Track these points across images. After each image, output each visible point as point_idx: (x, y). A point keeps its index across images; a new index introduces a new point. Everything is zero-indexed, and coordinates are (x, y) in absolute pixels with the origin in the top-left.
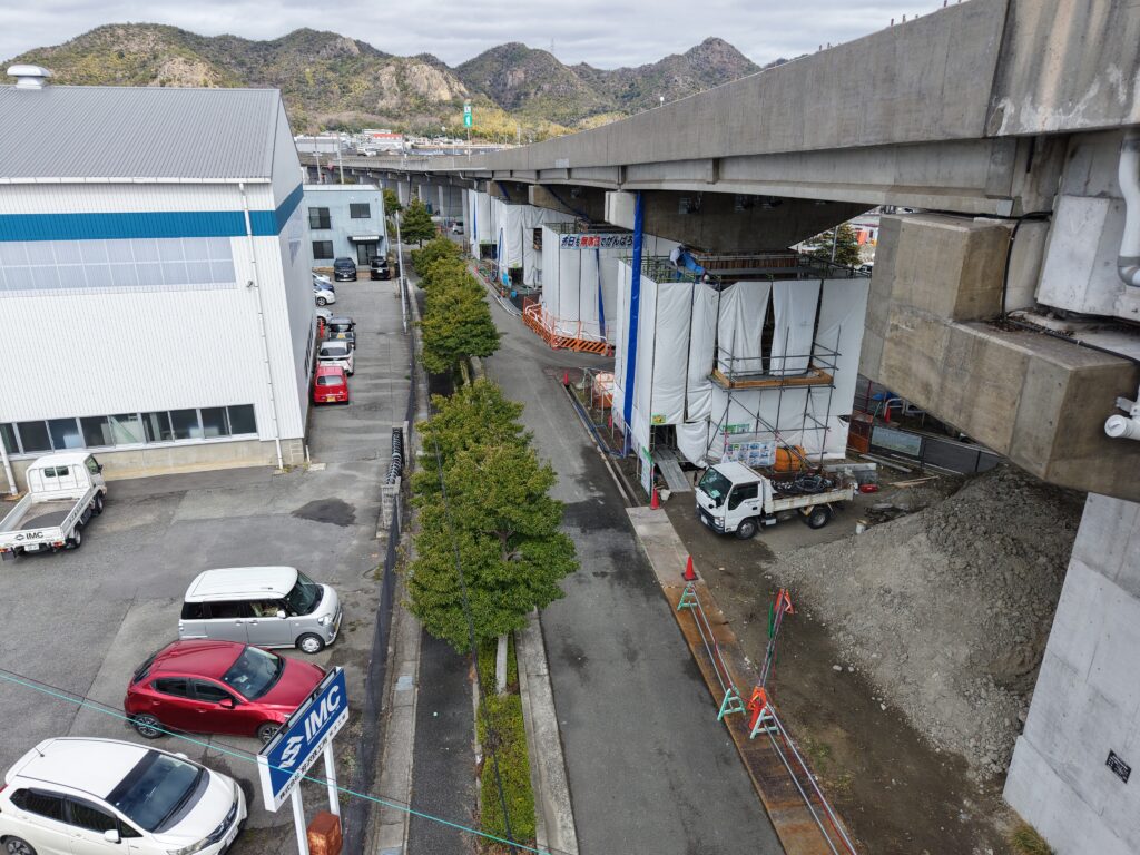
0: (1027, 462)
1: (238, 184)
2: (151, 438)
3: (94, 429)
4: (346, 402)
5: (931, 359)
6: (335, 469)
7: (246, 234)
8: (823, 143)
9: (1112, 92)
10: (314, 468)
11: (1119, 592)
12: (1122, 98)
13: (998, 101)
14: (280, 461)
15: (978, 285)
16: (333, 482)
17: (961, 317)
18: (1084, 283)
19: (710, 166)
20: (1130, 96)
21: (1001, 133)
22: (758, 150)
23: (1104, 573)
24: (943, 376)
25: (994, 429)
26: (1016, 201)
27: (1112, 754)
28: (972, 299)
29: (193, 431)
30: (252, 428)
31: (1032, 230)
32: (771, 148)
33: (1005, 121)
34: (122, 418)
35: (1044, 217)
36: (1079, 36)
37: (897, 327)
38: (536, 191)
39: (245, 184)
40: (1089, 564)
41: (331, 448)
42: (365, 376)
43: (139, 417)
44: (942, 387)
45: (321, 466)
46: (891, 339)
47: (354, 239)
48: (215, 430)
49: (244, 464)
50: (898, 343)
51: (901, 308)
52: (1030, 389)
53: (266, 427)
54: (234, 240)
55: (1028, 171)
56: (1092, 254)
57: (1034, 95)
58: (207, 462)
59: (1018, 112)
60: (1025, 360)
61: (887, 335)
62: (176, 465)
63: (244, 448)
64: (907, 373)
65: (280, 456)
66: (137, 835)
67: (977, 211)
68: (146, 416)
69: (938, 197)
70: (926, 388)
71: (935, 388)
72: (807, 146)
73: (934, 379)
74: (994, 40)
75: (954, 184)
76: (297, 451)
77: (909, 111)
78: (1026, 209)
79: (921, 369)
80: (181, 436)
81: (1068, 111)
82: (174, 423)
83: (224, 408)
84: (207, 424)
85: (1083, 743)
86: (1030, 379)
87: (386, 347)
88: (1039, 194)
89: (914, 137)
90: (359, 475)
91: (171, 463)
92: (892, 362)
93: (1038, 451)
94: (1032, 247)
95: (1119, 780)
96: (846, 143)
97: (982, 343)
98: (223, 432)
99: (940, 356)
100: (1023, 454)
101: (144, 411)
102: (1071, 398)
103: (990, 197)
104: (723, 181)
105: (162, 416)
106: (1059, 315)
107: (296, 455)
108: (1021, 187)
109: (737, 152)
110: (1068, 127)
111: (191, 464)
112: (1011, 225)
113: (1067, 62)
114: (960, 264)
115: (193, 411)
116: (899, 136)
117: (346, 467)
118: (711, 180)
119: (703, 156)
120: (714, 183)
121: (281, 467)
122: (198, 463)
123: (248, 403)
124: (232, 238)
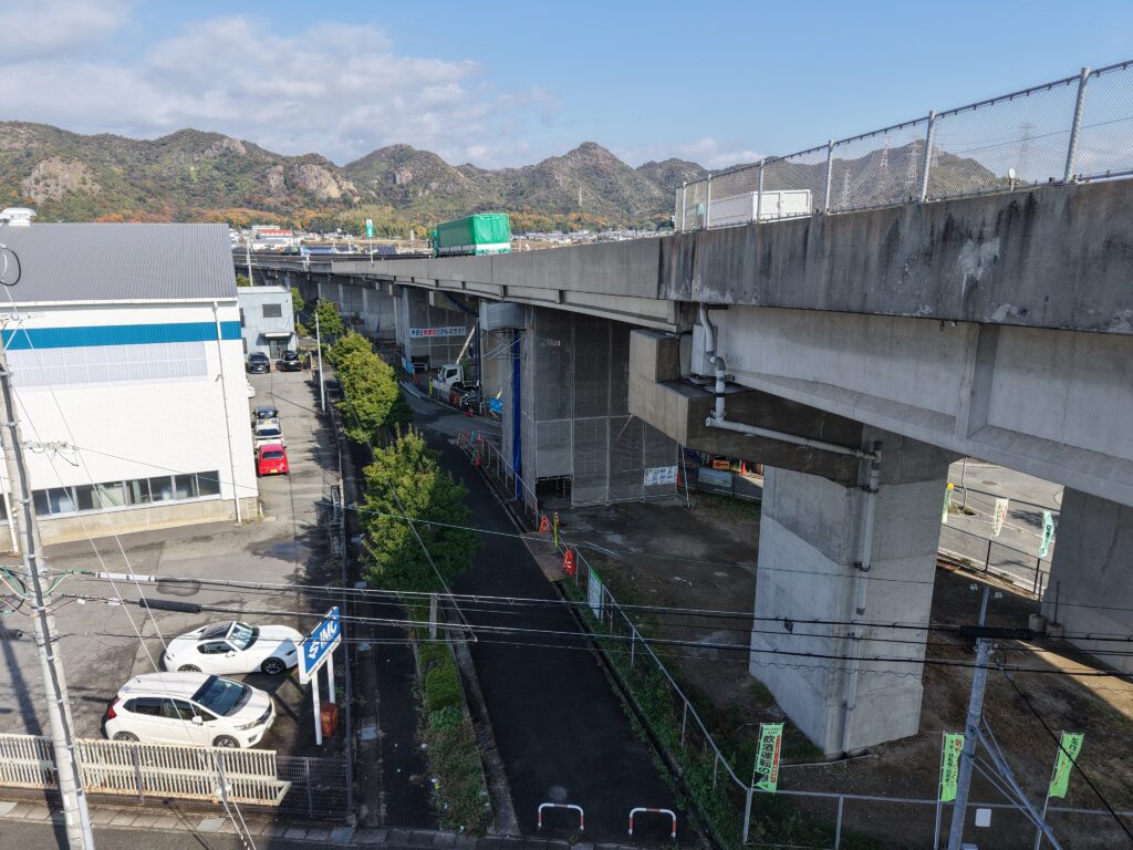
1: (213, 303)
2: (133, 501)
3: (85, 497)
4: (286, 473)
6: (285, 520)
7: (217, 339)
9: (687, 288)
10: (267, 519)
12: (689, 291)
14: (239, 516)
15: (667, 364)
17: (658, 381)
18: (704, 362)
19: (558, 293)
24: (656, 408)
25: (672, 429)
26: (679, 327)
28: (665, 371)
29: (168, 494)
31: (686, 339)
34: (109, 485)
35: (690, 333)
37: (640, 386)
39: (219, 303)
40: (767, 515)
41: (278, 506)
42: (295, 451)
43: (124, 484)
44: (656, 414)
45: (273, 519)
46: (638, 393)
47: (266, 335)
48: (184, 493)
49: (208, 520)
51: (641, 377)
53: (228, 489)
54: (208, 344)
55: (683, 315)
57: (670, 284)
58: (178, 519)
61: (636, 391)
62: (152, 523)
63: (209, 506)
64: (645, 409)
65: (239, 512)
66: (214, 718)
68: (129, 483)
69: (654, 322)
70: (652, 415)
73: (653, 410)
75: (659, 316)
76: (252, 508)
78: (682, 329)
80: (156, 499)
82: (153, 488)
83: (194, 475)
84: (179, 487)
88: (687, 323)
91: (148, 521)
93: (683, 436)
98: (190, 494)
99: (654, 401)
101: (129, 479)
103: (670, 324)
104: (565, 303)
105: (143, 483)
106: (701, 378)
107: (252, 512)
111: (166, 521)
112: (678, 336)
113: (676, 274)
115: (169, 478)
119: (554, 287)
120: (560, 304)
121: (240, 521)
122: (170, 520)
123: (214, 469)
124: (206, 342)
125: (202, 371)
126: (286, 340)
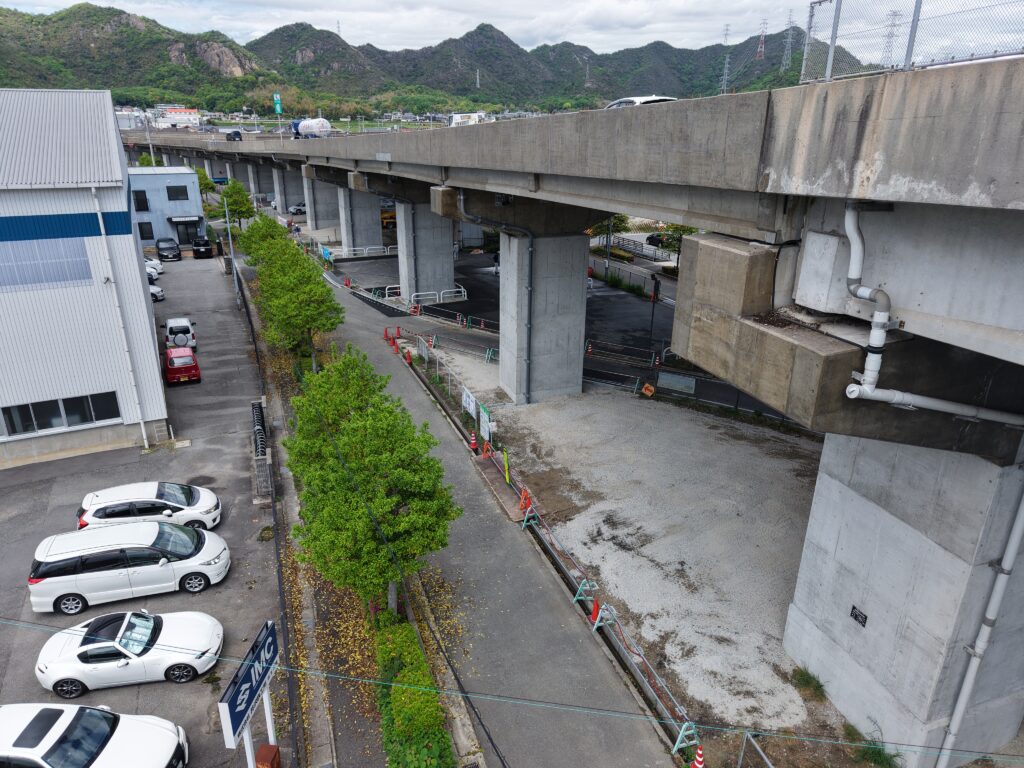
0: (798, 417)
1: (90, 188)
2: (14, 431)
4: (198, 381)
5: (727, 344)
6: (200, 445)
7: (100, 235)
8: (633, 176)
9: (840, 176)
10: (179, 445)
11: (851, 493)
12: (847, 181)
13: (765, 168)
14: (146, 442)
15: (756, 291)
16: (202, 457)
17: (745, 314)
18: (825, 292)
19: (532, 178)
20: (851, 180)
21: (768, 190)
22: (576, 172)
23: (840, 481)
24: (737, 356)
25: (775, 394)
26: (778, 234)
27: (854, 608)
28: (753, 301)
29: (55, 421)
30: (116, 413)
31: (790, 251)
32: (589, 173)
33: (770, 183)
35: (796, 243)
36: (817, 134)
37: (699, 319)
38: (355, 177)
39: (97, 189)
40: (831, 475)
41: (191, 425)
42: (210, 354)
44: (736, 364)
45: (187, 443)
46: (695, 328)
47: (174, 220)
48: (77, 418)
49: (109, 448)
50: (701, 331)
51: (703, 306)
52: (797, 368)
53: (130, 412)
54: (89, 241)
55: (785, 213)
56: (830, 273)
57: (789, 168)
58: (72, 448)
59: (779, 177)
60: (793, 348)
61: (693, 324)
62: (41, 454)
63: (109, 433)
64: (710, 353)
65: (145, 437)
67: (750, 237)
68: (6, 410)
69: (722, 224)
70: (725, 364)
71: (731, 364)
72: (620, 176)
73: (730, 358)
74: (759, 124)
75: (733, 216)
76: (160, 431)
77: (701, 165)
78: (785, 238)
79: (721, 351)
80: (42, 426)
81: (813, 183)
82: (36, 415)
83: (86, 397)
84: (69, 412)
85: (835, 603)
86: (797, 360)
87: (222, 326)
88: (792, 228)
89: (704, 183)
90: (226, 449)
91: (34, 452)
92: (697, 345)
93: (806, 410)
94: (790, 263)
95: (860, 626)
96: (653, 179)
97: (763, 334)
98: (86, 420)
99: (734, 342)
100: (797, 412)
101: (5, 405)
102: (825, 373)
103: (760, 229)
104: (544, 190)
105: (23, 409)
106: (810, 312)
107: (160, 434)
108: (780, 223)
109: (558, 171)
110: (813, 194)
111: (56, 452)
112: (775, 250)
113: (810, 151)
114: (744, 277)
115: (54, 403)
116: (693, 180)
117: (211, 441)
118: (533, 189)
119: (527, 170)
120: (535, 192)
121: (147, 446)
122: (61, 450)
123: (110, 390)
124: (85, 238)
125: (83, 273)
126: (194, 224)
